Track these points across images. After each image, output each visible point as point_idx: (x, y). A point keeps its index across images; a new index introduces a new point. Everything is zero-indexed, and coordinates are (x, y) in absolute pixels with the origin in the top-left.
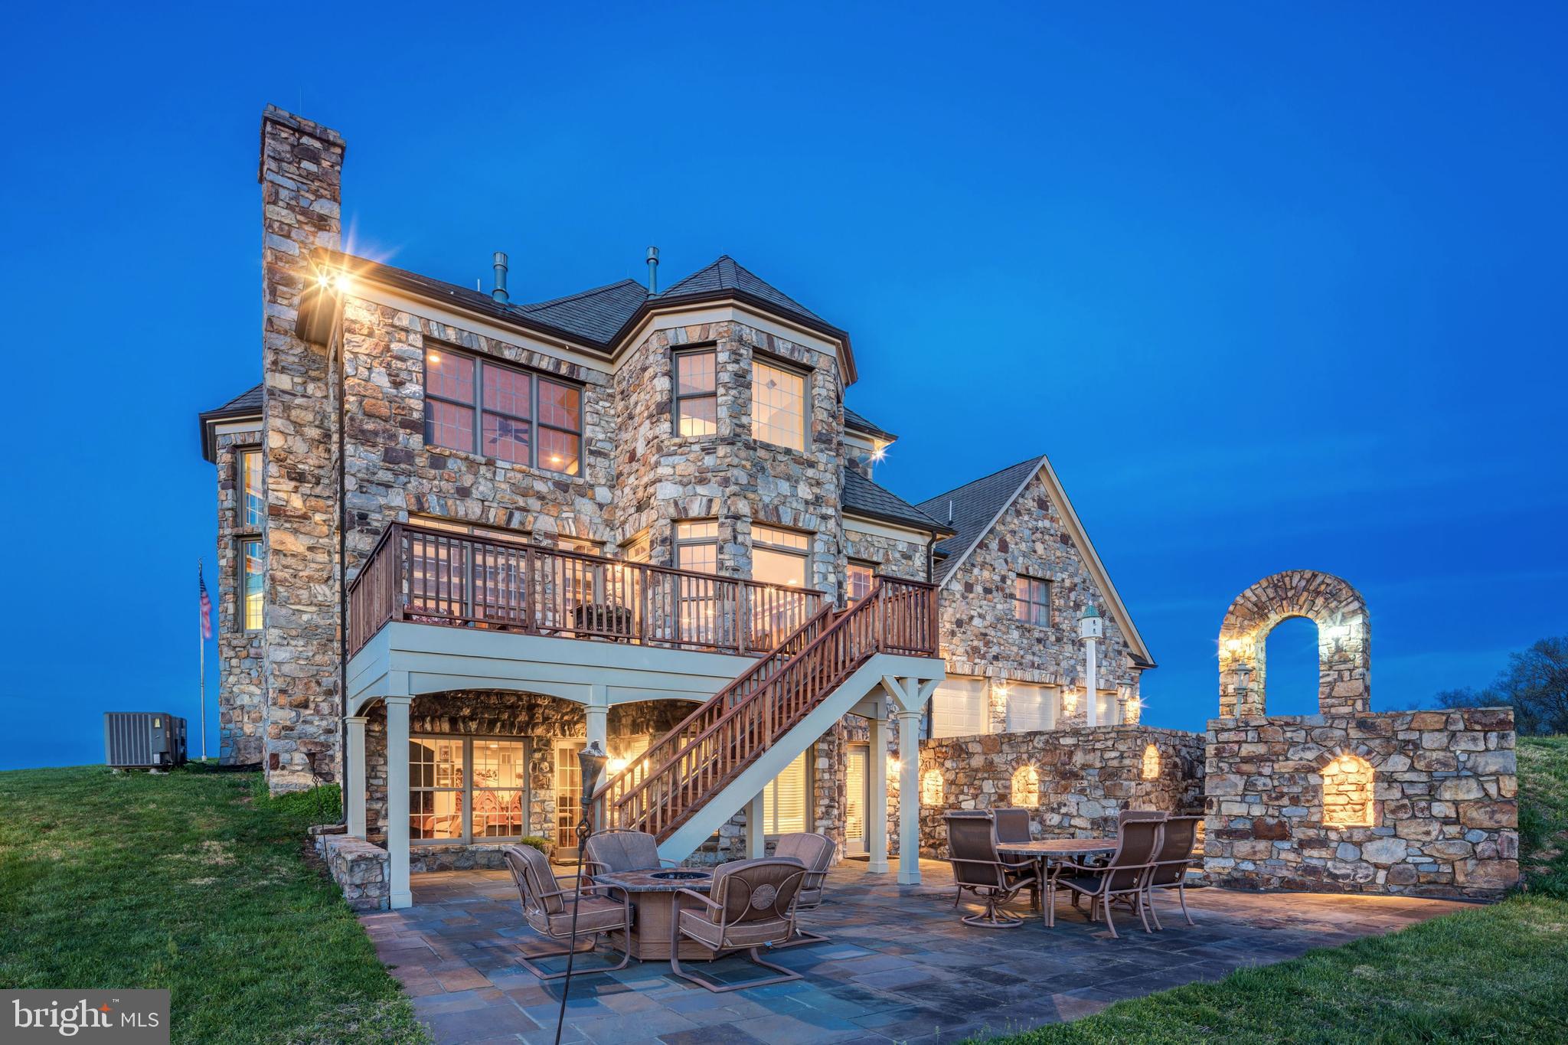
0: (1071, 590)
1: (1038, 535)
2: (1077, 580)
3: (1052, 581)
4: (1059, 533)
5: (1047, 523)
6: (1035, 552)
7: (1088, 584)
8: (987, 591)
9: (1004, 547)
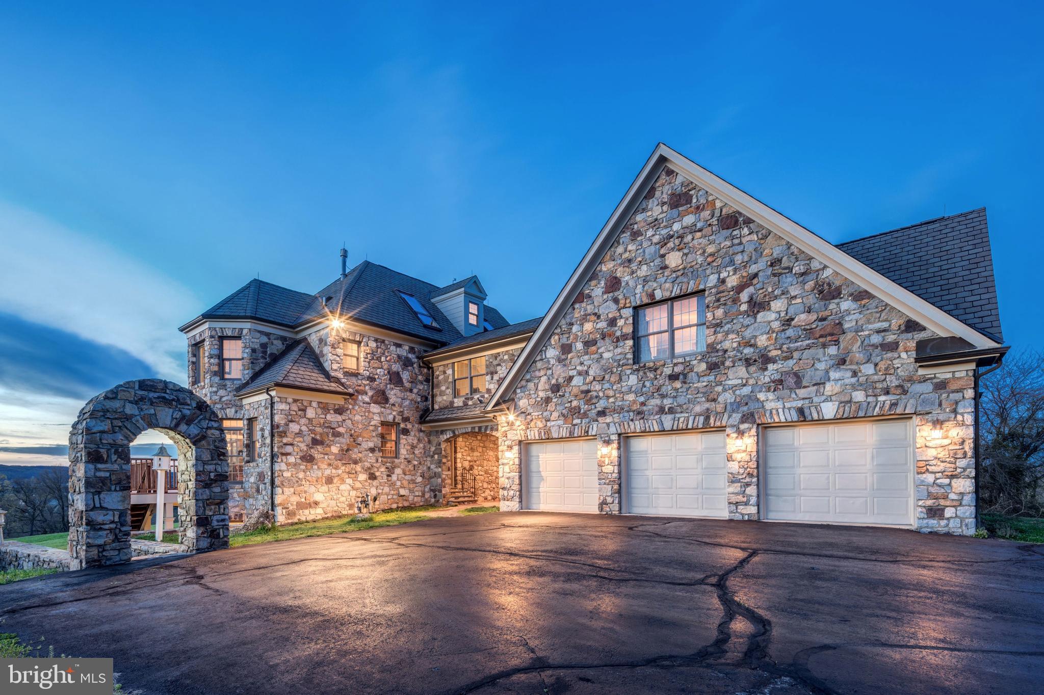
0: (740, 289)
1: (671, 245)
2: (753, 269)
3: (704, 290)
4: (714, 221)
5: (689, 220)
6: (666, 267)
7: (785, 262)
8: (588, 344)
9: (614, 284)
